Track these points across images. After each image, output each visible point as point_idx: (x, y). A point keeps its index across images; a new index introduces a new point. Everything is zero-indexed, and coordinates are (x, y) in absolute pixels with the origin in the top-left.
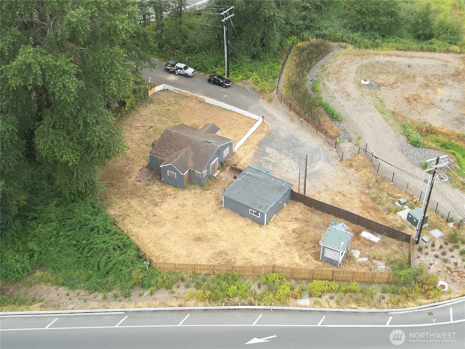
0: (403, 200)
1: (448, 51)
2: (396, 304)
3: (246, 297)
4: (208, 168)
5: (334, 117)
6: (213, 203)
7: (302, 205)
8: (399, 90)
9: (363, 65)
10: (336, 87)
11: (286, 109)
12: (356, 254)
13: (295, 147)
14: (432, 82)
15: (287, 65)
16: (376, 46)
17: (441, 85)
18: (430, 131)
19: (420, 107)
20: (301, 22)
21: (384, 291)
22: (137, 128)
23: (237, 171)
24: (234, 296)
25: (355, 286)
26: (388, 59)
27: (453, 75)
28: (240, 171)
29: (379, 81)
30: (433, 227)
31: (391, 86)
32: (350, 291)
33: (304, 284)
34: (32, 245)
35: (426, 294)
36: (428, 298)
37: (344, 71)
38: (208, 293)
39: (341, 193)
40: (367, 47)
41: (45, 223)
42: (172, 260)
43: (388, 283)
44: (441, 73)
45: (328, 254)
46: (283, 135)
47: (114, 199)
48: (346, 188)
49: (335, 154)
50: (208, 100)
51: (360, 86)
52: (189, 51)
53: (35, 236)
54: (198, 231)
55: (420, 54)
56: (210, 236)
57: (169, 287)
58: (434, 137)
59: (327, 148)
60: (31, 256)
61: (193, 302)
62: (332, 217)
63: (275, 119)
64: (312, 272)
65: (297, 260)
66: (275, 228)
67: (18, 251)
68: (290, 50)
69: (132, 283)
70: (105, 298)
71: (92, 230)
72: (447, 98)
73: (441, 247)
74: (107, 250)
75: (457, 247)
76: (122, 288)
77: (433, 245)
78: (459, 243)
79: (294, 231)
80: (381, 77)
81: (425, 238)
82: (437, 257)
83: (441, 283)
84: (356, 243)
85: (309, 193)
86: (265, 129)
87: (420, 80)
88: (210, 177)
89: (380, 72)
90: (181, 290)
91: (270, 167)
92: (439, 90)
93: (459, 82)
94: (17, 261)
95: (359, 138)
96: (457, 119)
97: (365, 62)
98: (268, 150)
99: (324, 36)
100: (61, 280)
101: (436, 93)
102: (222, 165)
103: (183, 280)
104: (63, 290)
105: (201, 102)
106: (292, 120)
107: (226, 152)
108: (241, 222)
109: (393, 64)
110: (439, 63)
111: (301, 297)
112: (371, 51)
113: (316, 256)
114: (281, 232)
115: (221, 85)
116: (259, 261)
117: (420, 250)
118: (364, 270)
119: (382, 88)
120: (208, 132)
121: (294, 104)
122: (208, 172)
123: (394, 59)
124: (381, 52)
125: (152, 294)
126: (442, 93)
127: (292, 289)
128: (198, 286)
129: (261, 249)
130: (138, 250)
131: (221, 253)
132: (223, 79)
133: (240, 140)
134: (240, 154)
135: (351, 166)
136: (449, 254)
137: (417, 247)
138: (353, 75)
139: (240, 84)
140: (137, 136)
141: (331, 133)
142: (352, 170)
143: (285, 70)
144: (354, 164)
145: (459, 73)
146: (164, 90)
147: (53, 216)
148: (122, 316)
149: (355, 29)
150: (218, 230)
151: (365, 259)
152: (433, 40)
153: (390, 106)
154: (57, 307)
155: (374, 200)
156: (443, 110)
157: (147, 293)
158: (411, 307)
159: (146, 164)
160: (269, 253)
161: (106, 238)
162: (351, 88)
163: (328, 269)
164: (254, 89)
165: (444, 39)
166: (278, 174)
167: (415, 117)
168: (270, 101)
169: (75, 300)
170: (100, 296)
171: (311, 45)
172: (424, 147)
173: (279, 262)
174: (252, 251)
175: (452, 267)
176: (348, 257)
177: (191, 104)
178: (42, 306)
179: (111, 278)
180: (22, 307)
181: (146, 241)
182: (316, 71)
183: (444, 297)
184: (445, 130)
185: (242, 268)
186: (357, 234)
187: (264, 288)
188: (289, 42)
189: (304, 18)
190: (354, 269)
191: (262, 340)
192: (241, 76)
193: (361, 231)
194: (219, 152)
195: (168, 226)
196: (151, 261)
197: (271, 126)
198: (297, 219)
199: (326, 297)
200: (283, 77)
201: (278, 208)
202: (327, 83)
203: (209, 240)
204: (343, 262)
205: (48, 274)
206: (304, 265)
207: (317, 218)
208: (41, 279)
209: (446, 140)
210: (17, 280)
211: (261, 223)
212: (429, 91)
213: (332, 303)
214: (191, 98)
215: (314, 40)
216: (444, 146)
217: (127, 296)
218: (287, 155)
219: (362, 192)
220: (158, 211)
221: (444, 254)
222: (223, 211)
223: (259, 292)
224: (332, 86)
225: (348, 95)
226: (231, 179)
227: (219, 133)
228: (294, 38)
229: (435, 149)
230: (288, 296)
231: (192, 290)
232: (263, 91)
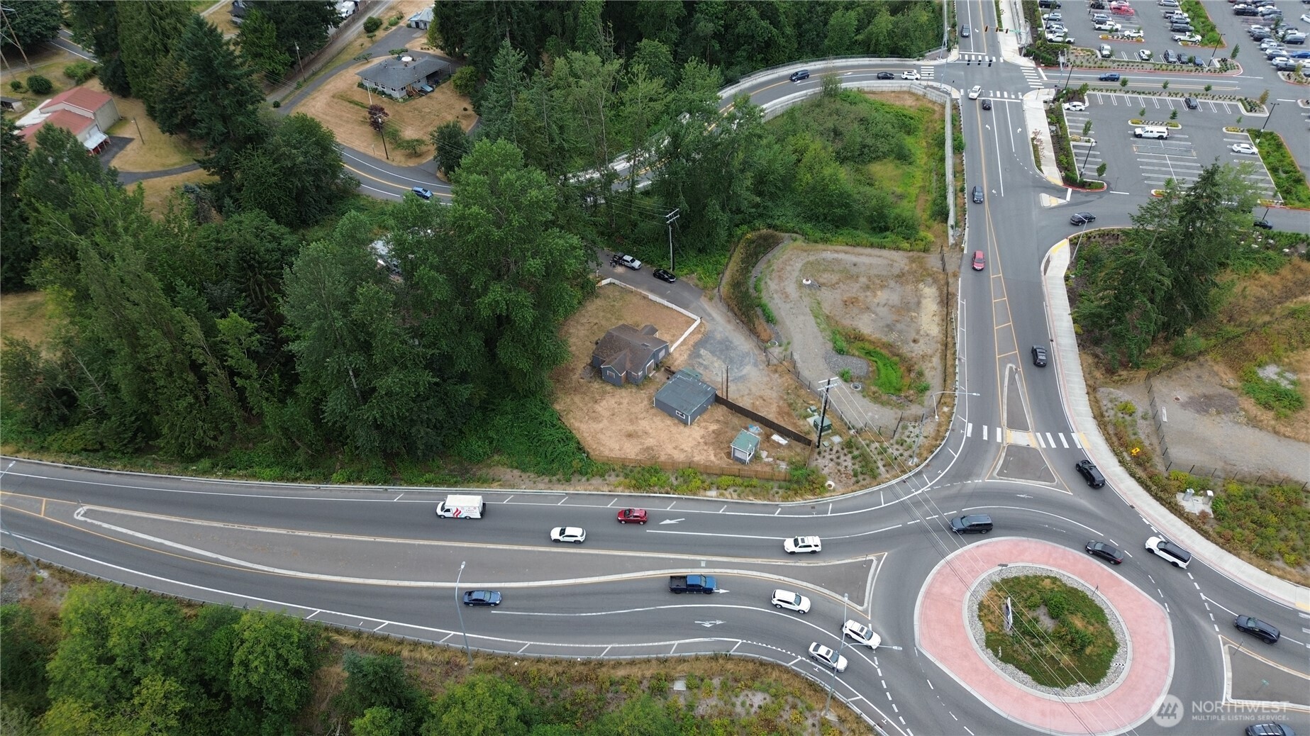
0: (813, 408)
1: (898, 249)
2: (785, 499)
3: (663, 487)
4: (644, 370)
5: (770, 319)
6: (646, 402)
7: (725, 408)
8: (839, 291)
9: (808, 263)
10: (777, 287)
11: (725, 310)
12: (764, 454)
13: (727, 349)
14: (874, 283)
15: (733, 259)
16: (825, 241)
17: (882, 287)
18: (859, 338)
19: (855, 311)
20: (753, 210)
21: (780, 487)
22: (583, 324)
23: (670, 373)
24: (655, 485)
25: (755, 482)
26: (836, 255)
27: (898, 276)
28: (674, 373)
29: (821, 280)
30: (835, 433)
31: (833, 286)
32: (751, 486)
33: (714, 479)
34: (491, 434)
35: (813, 492)
36: (814, 495)
37: (788, 268)
38: (634, 482)
39: (761, 397)
40: (816, 242)
41: (502, 415)
42: (607, 453)
43: (785, 481)
44: (884, 273)
45: (738, 455)
46: (718, 336)
47: (560, 395)
48: (768, 393)
49: (764, 358)
50: (652, 297)
51: (801, 286)
52: (637, 242)
53: (494, 426)
54: (631, 428)
55: (869, 251)
56: (640, 433)
57: (602, 476)
58: (860, 344)
59: (757, 352)
60: (491, 443)
61: (620, 489)
62: (749, 420)
63: (713, 319)
64: (722, 469)
65: (712, 458)
66: (697, 428)
67: (480, 438)
68: (739, 241)
69: (572, 470)
70: (550, 481)
71: (541, 423)
72: (884, 302)
73: (837, 452)
74: (553, 442)
75: (850, 452)
76: (565, 474)
77: (831, 450)
78: (854, 449)
79: (713, 432)
80: (825, 276)
81: (826, 443)
82: (832, 460)
83: (830, 482)
84: (766, 444)
85: (733, 397)
86: (702, 330)
87: (863, 280)
88: (646, 377)
89: (825, 270)
90: (612, 479)
91: (701, 370)
92: (879, 293)
93: (902, 284)
94: (479, 447)
95: (789, 343)
96: (888, 326)
97: (812, 258)
98: (702, 352)
99: (775, 228)
100: (515, 464)
101: (875, 296)
102: (657, 367)
103: (614, 470)
104: (517, 473)
105: (645, 298)
106: (729, 322)
107: (662, 354)
108: (669, 422)
109: (838, 261)
110: (885, 262)
111: (710, 489)
112: (820, 246)
113: (729, 455)
114: (702, 432)
115: (666, 280)
116: (679, 457)
117: (819, 453)
118: (767, 469)
119: (823, 289)
120: (647, 334)
121: (733, 304)
122: (644, 373)
123: (841, 256)
124: (830, 247)
125: (588, 480)
126: (882, 296)
127: (703, 482)
128: (626, 476)
129: (683, 446)
130: (579, 443)
131: (648, 448)
132: (667, 273)
133: (677, 340)
134: (676, 355)
135: (776, 371)
136: (843, 458)
137: (817, 450)
138: (796, 274)
139: (684, 279)
140: (583, 332)
141: (764, 336)
142: (777, 375)
143: (731, 265)
144: (779, 369)
145: (903, 274)
146: (610, 284)
147: (508, 409)
148: (564, 497)
149: (808, 219)
150: (648, 428)
151: (771, 459)
152: (888, 233)
153: (826, 309)
154: (513, 487)
155: (790, 405)
156: (877, 315)
157: (584, 479)
158: (799, 502)
159: (589, 361)
160: (690, 450)
161: (553, 431)
162: (791, 289)
163: (737, 467)
164: (697, 286)
165: (898, 234)
166: (707, 376)
167: (847, 322)
168: (711, 299)
169: (527, 481)
170: (547, 479)
171: (760, 237)
172: (848, 353)
173: (696, 459)
174: (675, 448)
175: (842, 469)
176: (756, 457)
177: (635, 300)
178: (500, 485)
179: (555, 465)
180: (485, 485)
181: (585, 435)
182: (761, 266)
183: (827, 495)
184: (873, 338)
185: (664, 463)
186: (768, 437)
187: (681, 480)
188: (739, 232)
189: (757, 206)
190: (759, 469)
191: (673, 522)
192: (686, 271)
193: (772, 435)
194: (655, 355)
195: (605, 421)
196: (588, 454)
197: (708, 326)
198: (718, 421)
199: (731, 490)
200: (728, 274)
201: (702, 411)
202: (769, 282)
203: (638, 437)
204: (750, 460)
205: (504, 458)
206: (717, 462)
207: (736, 420)
208: (498, 462)
209: (871, 348)
210: (479, 462)
211: (685, 423)
212: (868, 293)
213: (735, 495)
214: (637, 294)
215: (764, 231)
216: (868, 353)
217: (568, 481)
218: (719, 358)
219: (781, 398)
220: (598, 408)
221: (838, 458)
222: (654, 411)
223: (675, 483)
224: (773, 285)
225: (787, 297)
226: (664, 379)
227: (657, 335)
228: (745, 227)
229: (859, 357)
230: (698, 488)
231: (621, 479)
232: (705, 288)
